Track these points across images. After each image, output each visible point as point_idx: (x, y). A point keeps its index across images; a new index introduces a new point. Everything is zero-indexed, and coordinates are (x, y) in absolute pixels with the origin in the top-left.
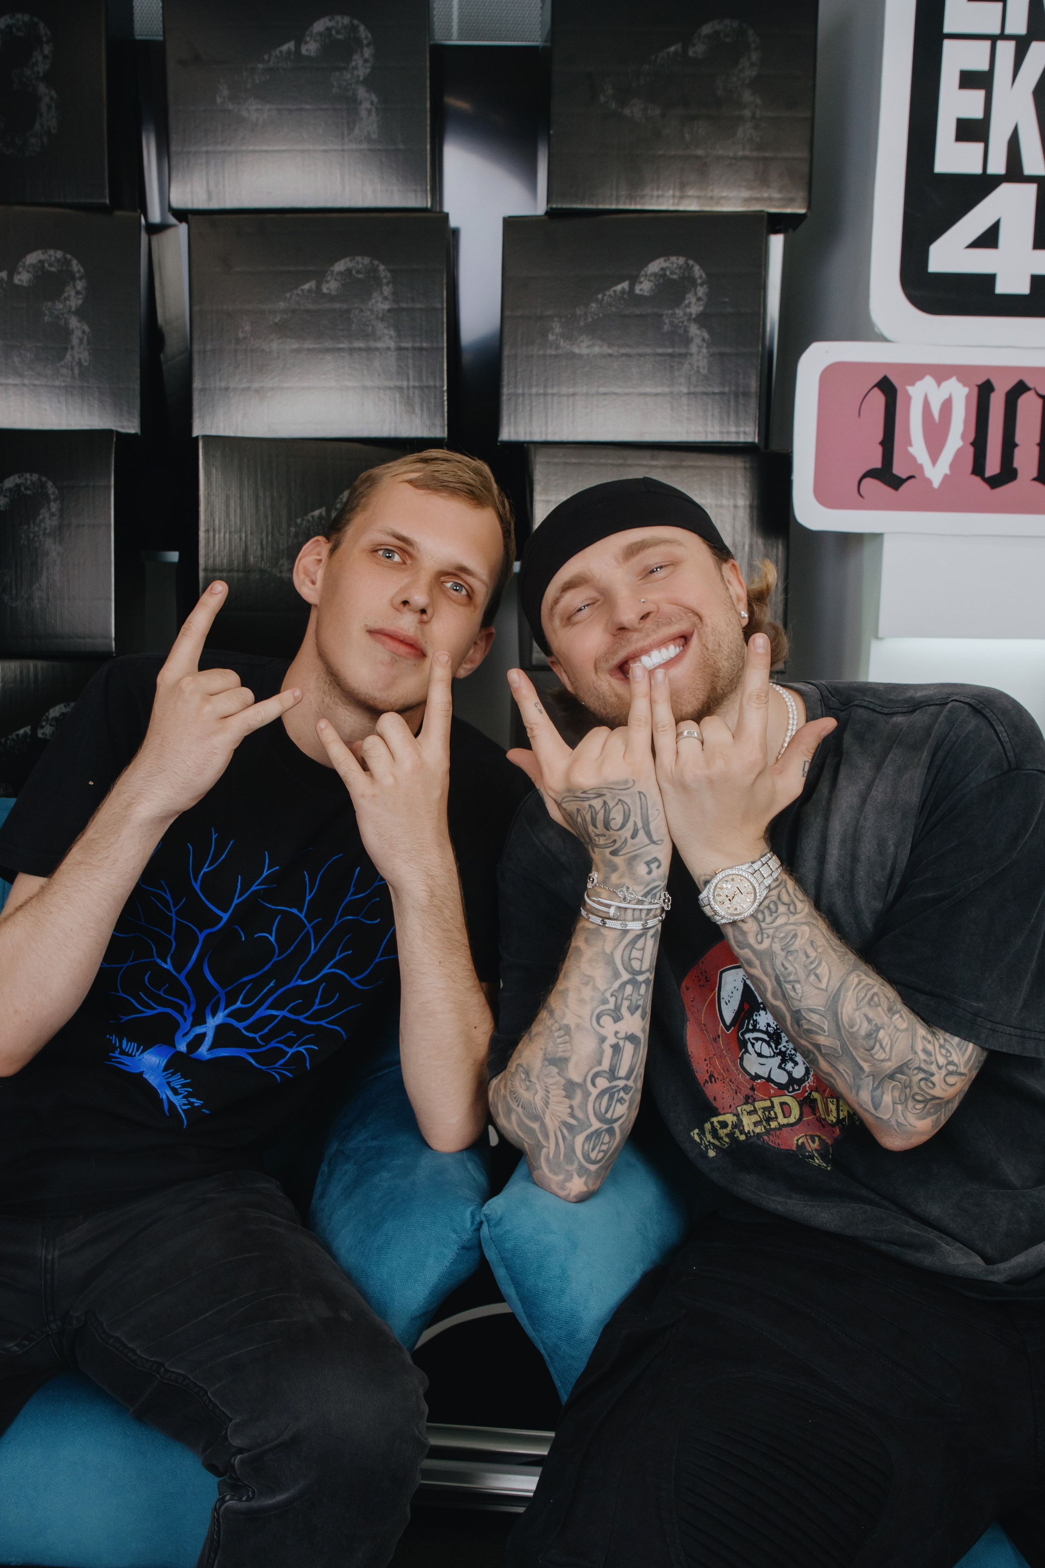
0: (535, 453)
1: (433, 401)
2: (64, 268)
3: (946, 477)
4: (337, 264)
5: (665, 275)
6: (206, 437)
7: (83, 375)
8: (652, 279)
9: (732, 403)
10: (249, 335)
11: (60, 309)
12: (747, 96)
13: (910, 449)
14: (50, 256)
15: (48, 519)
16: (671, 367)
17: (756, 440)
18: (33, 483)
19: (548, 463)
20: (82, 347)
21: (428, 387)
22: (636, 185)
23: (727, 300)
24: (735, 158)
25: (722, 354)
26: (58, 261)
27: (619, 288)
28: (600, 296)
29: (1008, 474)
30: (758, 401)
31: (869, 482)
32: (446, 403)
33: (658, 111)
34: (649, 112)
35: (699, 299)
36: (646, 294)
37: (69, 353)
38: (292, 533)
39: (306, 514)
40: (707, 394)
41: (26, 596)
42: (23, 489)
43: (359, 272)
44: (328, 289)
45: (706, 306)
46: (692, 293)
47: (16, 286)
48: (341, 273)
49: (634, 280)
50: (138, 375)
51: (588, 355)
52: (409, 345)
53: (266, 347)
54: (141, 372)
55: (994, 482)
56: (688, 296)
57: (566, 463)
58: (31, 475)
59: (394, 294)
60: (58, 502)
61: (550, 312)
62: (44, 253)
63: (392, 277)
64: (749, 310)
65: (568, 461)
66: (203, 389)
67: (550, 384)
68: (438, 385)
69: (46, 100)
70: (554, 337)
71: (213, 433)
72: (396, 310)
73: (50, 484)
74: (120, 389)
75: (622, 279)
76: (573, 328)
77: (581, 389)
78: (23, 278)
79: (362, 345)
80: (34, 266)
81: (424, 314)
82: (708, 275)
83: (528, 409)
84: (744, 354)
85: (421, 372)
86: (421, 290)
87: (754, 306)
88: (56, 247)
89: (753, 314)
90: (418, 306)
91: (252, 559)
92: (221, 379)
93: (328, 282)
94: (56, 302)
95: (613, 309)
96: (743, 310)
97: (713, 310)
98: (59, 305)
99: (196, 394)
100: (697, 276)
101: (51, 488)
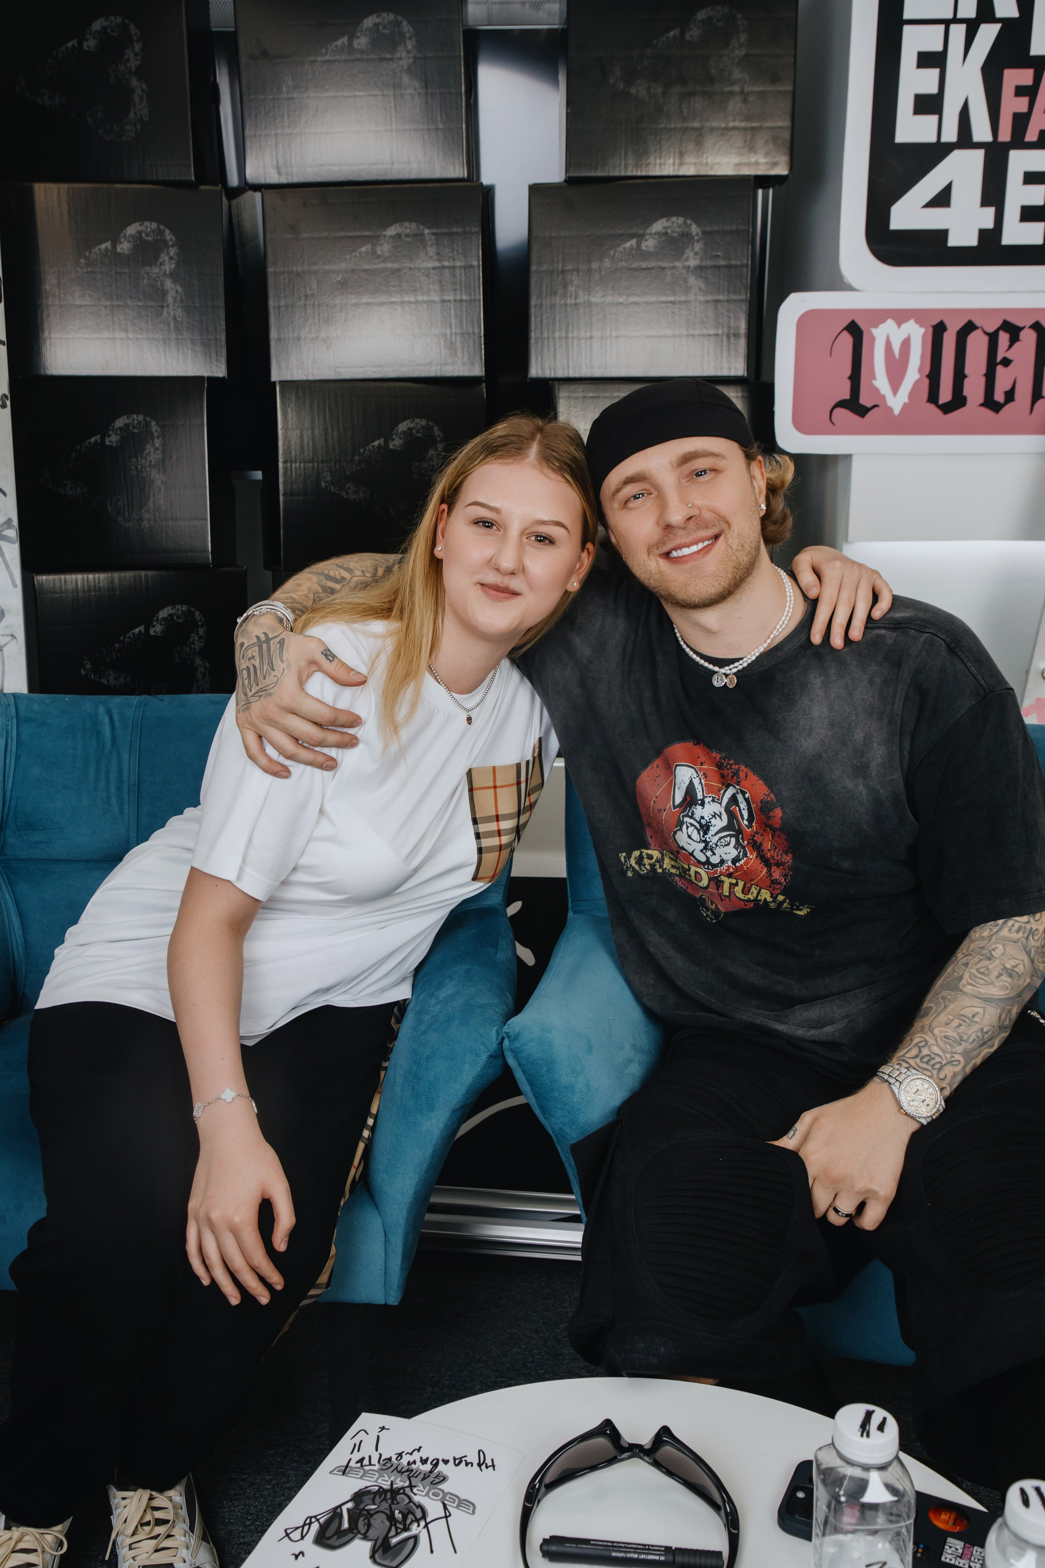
0: (559, 389)
1: (472, 344)
2: (159, 237)
4: (389, 229)
5: (666, 234)
6: (281, 382)
7: (178, 330)
8: (656, 236)
9: (725, 343)
10: (316, 292)
11: (157, 273)
12: (737, 74)
13: (875, 383)
14: (147, 227)
15: (152, 452)
16: (673, 313)
17: (746, 375)
18: (139, 423)
19: (569, 397)
20: (176, 304)
21: (468, 334)
22: (641, 154)
23: (720, 254)
24: (727, 129)
25: (716, 301)
26: (153, 231)
27: (628, 245)
28: (612, 252)
29: (958, 401)
30: (747, 340)
32: (483, 346)
33: (660, 90)
34: (652, 90)
35: (696, 254)
36: (651, 250)
37: (165, 311)
38: (356, 462)
39: (368, 444)
40: (703, 335)
41: (137, 518)
42: (131, 428)
43: (407, 236)
44: (381, 251)
45: (701, 260)
46: (690, 248)
47: (120, 254)
48: (392, 237)
49: (641, 237)
50: (224, 327)
51: (602, 303)
52: (451, 298)
53: (330, 302)
54: (227, 324)
55: (947, 409)
56: (686, 251)
57: (584, 397)
58: (138, 416)
59: (438, 254)
60: (160, 438)
61: (569, 267)
62: (140, 225)
63: (436, 239)
64: (738, 263)
65: (586, 395)
66: (279, 339)
67: (570, 329)
68: (476, 331)
69: (138, 91)
70: (574, 289)
71: (288, 378)
72: (439, 267)
73: (153, 423)
74: (209, 340)
75: (631, 237)
76: (589, 281)
77: (597, 333)
78: (124, 247)
79: (412, 299)
80: (133, 236)
81: (463, 271)
82: (704, 233)
83: (552, 350)
84: (735, 301)
85: (461, 320)
86: (460, 250)
87: (743, 259)
88: (151, 220)
89: (742, 266)
90: (458, 264)
91: (323, 484)
92: (293, 330)
93: (382, 245)
94: (153, 267)
95: (623, 264)
96: (733, 263)
97: (708, 263)
98: (156, 270)
99: (273, 344)
100: (694, 233)
101: (154, 427)
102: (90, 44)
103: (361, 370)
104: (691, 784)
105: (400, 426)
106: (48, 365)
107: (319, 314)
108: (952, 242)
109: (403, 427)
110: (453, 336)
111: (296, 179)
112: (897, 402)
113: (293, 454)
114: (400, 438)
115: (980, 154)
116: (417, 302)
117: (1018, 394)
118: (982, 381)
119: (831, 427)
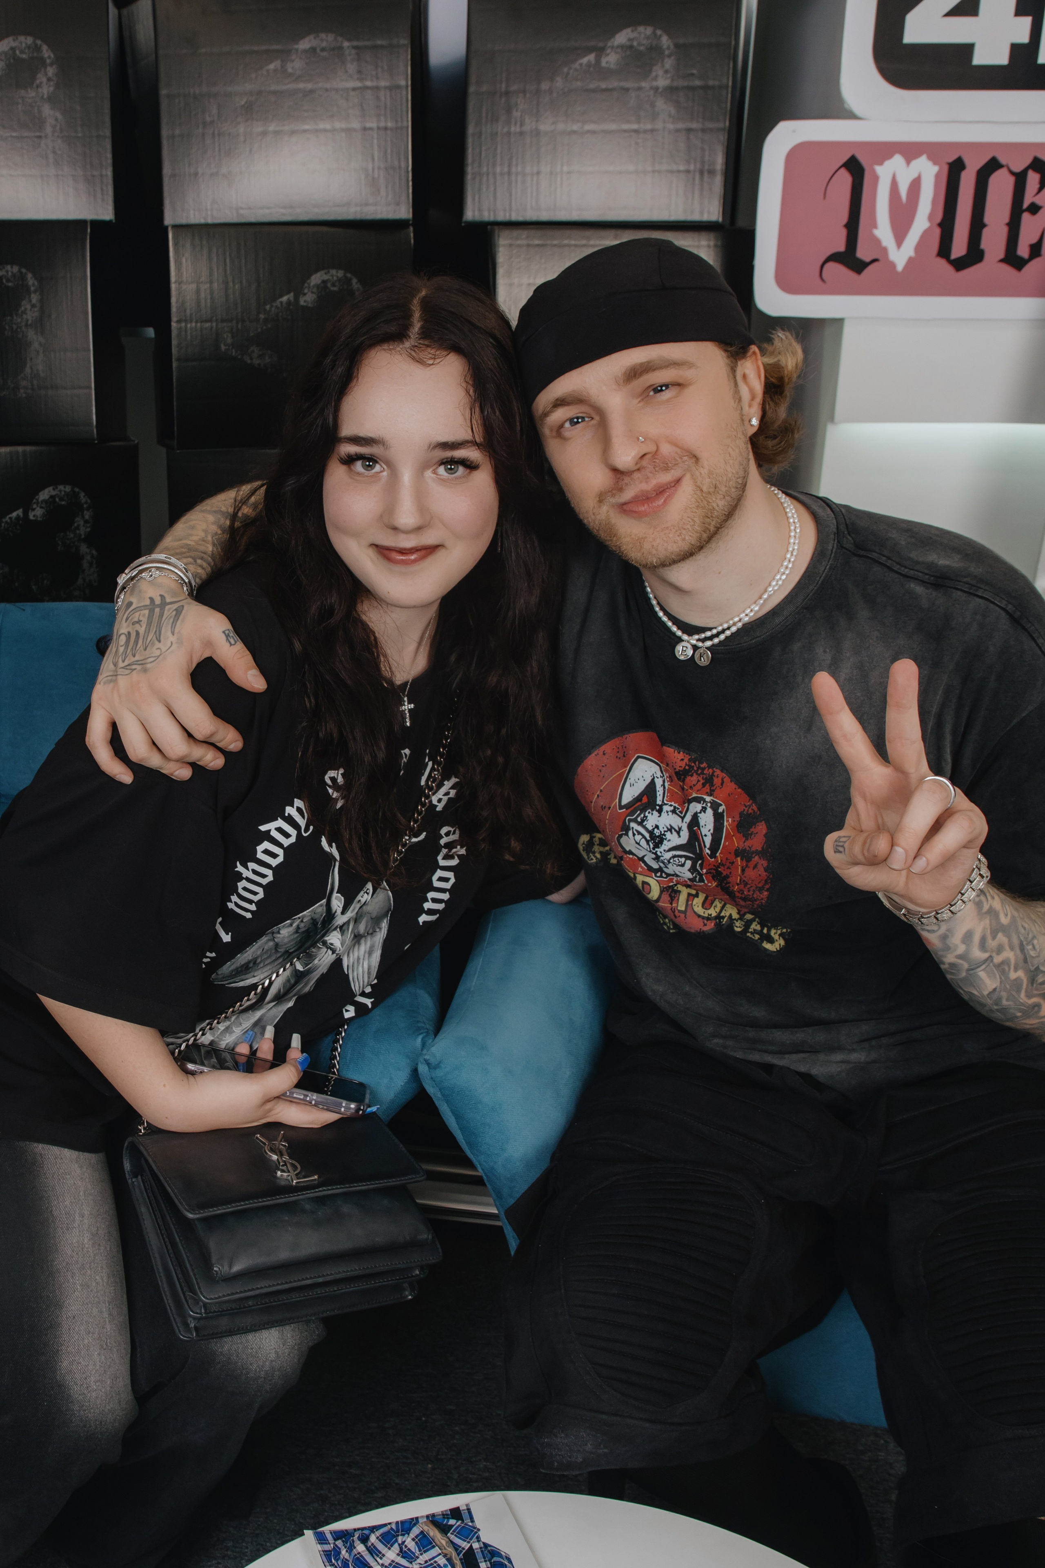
0: (499, 236)
1: (397, 181)
2: (35, 55)
3: (911, 260)
4: (301, 42)
5: (631, 47)
6: (175, 227)
7: (57, 164)
8: (619, 50)
9: (697, 181)
10: (216, 119)
11: (33, 97)
14: (21, 43)
15: (29, 310)
16: (637, 143)
17: (720, 220)
18: (14, 275)
19: (511, 245)
20: (56, 134)
21: (393, 168)
23: (695, 72)
25: (689, 130)
26: (29, 47)
27: (585, 60)
28: (566, 70)
30: (723, 178)
31: (832, 266)
32: (411, 183)
35: (666, 72)
36: (612, 66)
37: (44, 142)
38: (261, 320)
39: (274, 300)
40: (672, 172)
41: (12, 386)
42: (4, 281)
43: (323, 50)
44: (293, 68)
45: (673, 80)
46: (660, 64)
48: (305, 51)
49: (600, 51)
50: (110, 161)
51: (552, 131)
52: (374, 125)
53: (233, 131)
54: (114, 158)
56: (654, 68)
57: (528, 245)
58: (12, 267)
59: (359, 72)
60: (38, 293)
61: (513, 87)
62: (14, 40)
63: (357, 54)
64: (717, 83)
65: (531, 242)
66: (173, 176)
67: (514, 162)
68: (403, 165)
70: (519, 114)
71: (184, 221)
72: (360, 88)
73: (30, 276)
74: (93, 176)
75: (588, 50)
76: (538, 105)
77: (545, 169)
79: (328, 126)
80: (6, 53)
81: (388, 93)
82: (677, 46)
83: (492, 189)
84: (711, 130)
85: (386, 152)
86: (386, 67)
87: (723, 80)
88: (26, 33)
89: (722, 88)
90: (383, 83)
91: (223, 348)
92: (190, 164)
93: (293, 61)
94: (29, 90)
95: (579, 84)
96: (711, 83)
97: (680, 83)
98: (32, 94)
99: (166, 180)
100: (665, 47)
101: (31, 280)
103: (267, 211)
105: (313, 277)
107: (219, 145)
108: (978, 59)
109: (316, 279)
110: (376, 171)
113: (188, 312)
114: (312, 292)
116: (333, 130)
118: (1005, 230)
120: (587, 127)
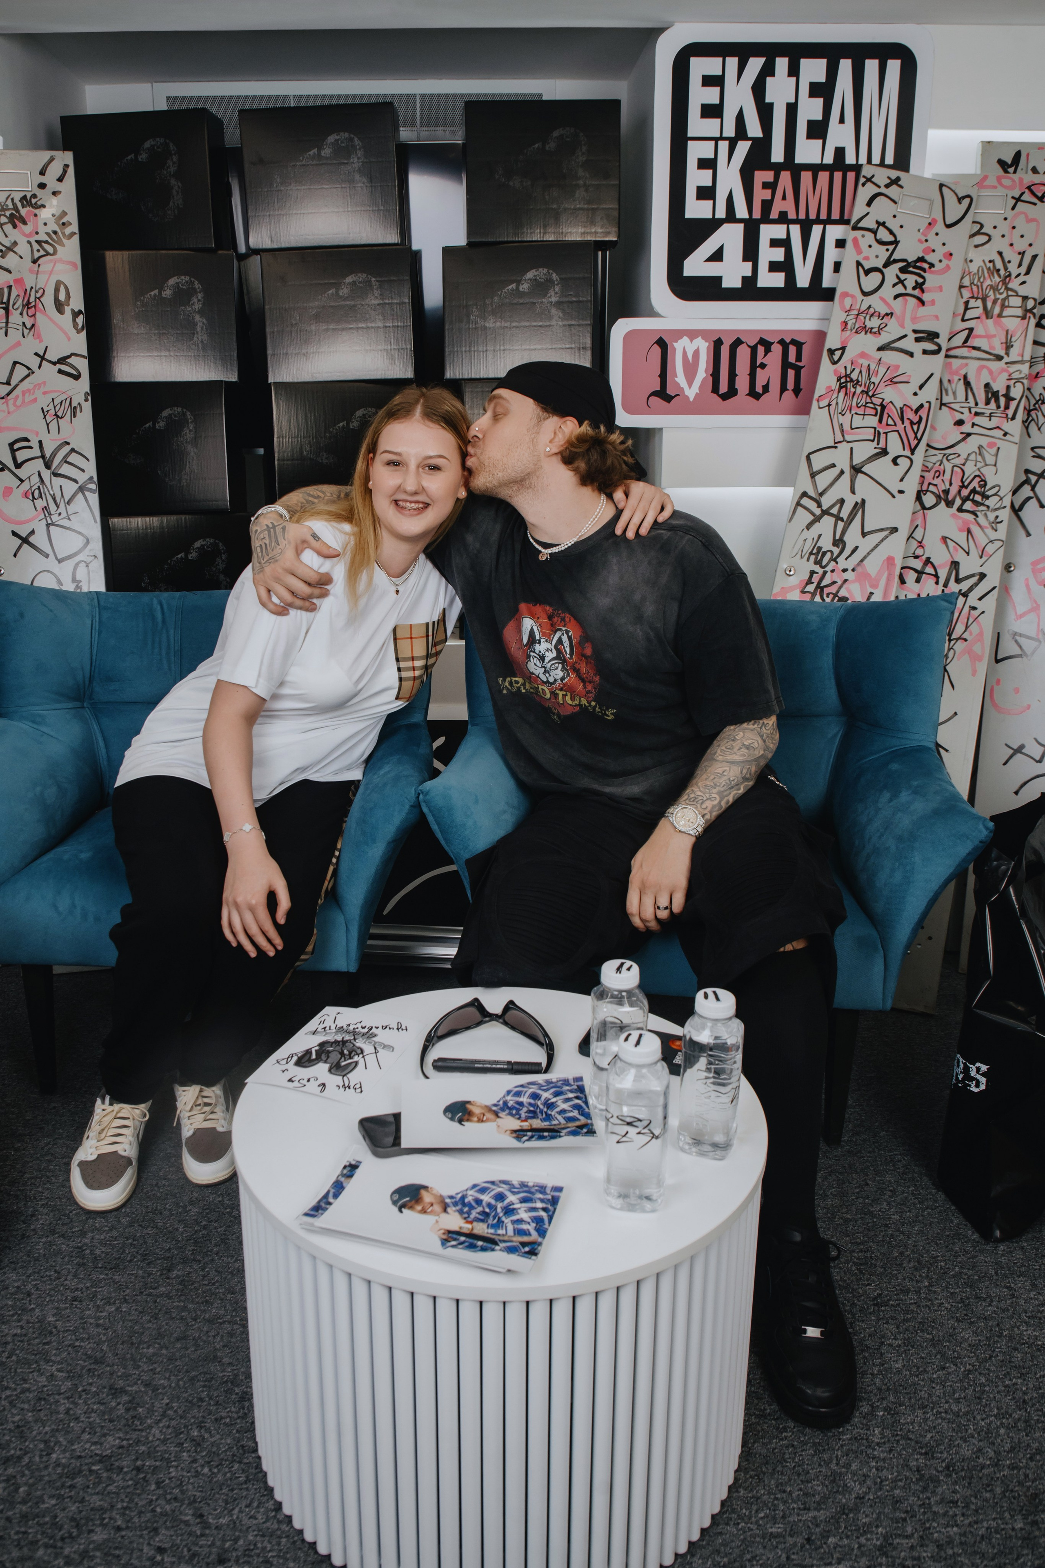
0: (467, 386)
1: (405, 357)
2: (191, 286)
4: (348, 278)
5: (536, 280)
6: (275, 383)
7: (204, 349)
8: (529, 282)
9: (576, 353)
10: (298, 322)
11: (190, 311)
12: (581, 172)
15: (188, 433)
16: (541, 333)
18: (179, 413)
19: (472, 391)
20: (203, 332)
21: (403, 349)
22: (518, 227)
23: (571, 292)
24: (575, 209)
25: (570, 325)
26: (187, 282)
27: (510, 287)
28: (499, 293)
30: (591, 352)
31: (653, 398)
32: (413, 357)
33: (529, 183)
34: (524, 183)
35: (556, 293)
36: (526, 291)
37: (196, 336)
38: (327, 436)
39: (334, 424)
40: (562, 348)
41: (178, 478)
42: (173, 417)
43: (360, 282)
44: (343, 293)
45: (560, 298)
46: (552, 289)
47: (164, 298)
48: (349, 283)
49: (519, 282)
50: (235, 347)
51: (494, 327)
52: (390, 324)
53: (308, 329)
55: (725, 397)
56: (550, 291)
58: (178, 409)
59: (381, 295)
60: (193, 423)
61: (470, 303)
62: (178, 278)
63: (379, 285)
64: (585, 299)
66: (273, 355)
67: (472, 345)
68: (408, 347)
69: (176, 188)
70: (474, 317)
71: (280, 380)
72: (382, 304)
73: (189, 413)
74: (226, 355)
75: (512, 282)
76: (485, 312)
77: (490, 348)
78: (167, 293)
79: (364, 326)
80: (173, 286)
81: (398, 306)
82: (561, 279)
83: (460, 360)
84: (583, 325)
85: (398, 340)
86: (396, 292)
87: (587, 296)
88: (185, 275)
89: (587, 301)
90: (395, 301)
91: (305, 454)
92: (283, 348)
93: (342, 289)
94: (187, 307)
95: (507, 300)
96: (581, 299)
97: (565, 299)
98: (189, 308)
99: (269, 357)
100: (555, 279)
101: (189, 416)
102: (143, 157)
104: (532, 630)
105: (357, 411)
106: (116, 375)
107: (300, 337)
108: (725, 284)
109: (359, 413)
110: (393, 351)
111: (283, 245)
112: (691, 393)
113: (284, 432)
114: (357, 420)
115: (742, 225)
116: (368, 328)
117: (771, 388)
118: (747, 379)
119: (648, 409)
120: (514, 324)
